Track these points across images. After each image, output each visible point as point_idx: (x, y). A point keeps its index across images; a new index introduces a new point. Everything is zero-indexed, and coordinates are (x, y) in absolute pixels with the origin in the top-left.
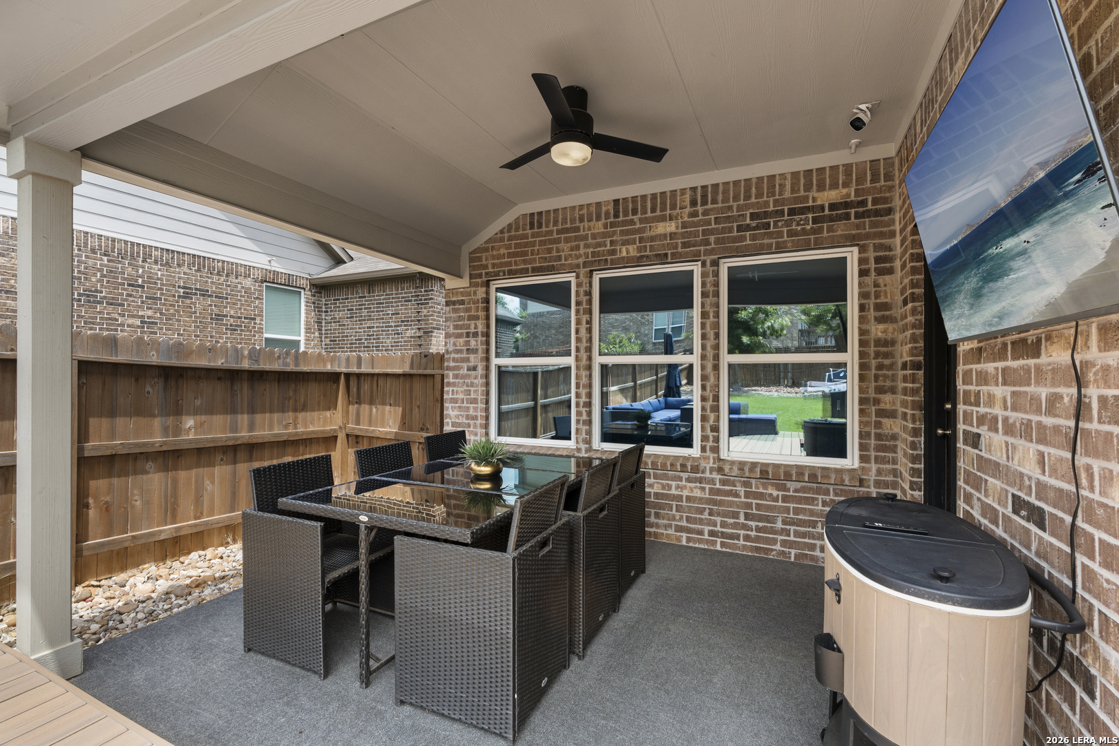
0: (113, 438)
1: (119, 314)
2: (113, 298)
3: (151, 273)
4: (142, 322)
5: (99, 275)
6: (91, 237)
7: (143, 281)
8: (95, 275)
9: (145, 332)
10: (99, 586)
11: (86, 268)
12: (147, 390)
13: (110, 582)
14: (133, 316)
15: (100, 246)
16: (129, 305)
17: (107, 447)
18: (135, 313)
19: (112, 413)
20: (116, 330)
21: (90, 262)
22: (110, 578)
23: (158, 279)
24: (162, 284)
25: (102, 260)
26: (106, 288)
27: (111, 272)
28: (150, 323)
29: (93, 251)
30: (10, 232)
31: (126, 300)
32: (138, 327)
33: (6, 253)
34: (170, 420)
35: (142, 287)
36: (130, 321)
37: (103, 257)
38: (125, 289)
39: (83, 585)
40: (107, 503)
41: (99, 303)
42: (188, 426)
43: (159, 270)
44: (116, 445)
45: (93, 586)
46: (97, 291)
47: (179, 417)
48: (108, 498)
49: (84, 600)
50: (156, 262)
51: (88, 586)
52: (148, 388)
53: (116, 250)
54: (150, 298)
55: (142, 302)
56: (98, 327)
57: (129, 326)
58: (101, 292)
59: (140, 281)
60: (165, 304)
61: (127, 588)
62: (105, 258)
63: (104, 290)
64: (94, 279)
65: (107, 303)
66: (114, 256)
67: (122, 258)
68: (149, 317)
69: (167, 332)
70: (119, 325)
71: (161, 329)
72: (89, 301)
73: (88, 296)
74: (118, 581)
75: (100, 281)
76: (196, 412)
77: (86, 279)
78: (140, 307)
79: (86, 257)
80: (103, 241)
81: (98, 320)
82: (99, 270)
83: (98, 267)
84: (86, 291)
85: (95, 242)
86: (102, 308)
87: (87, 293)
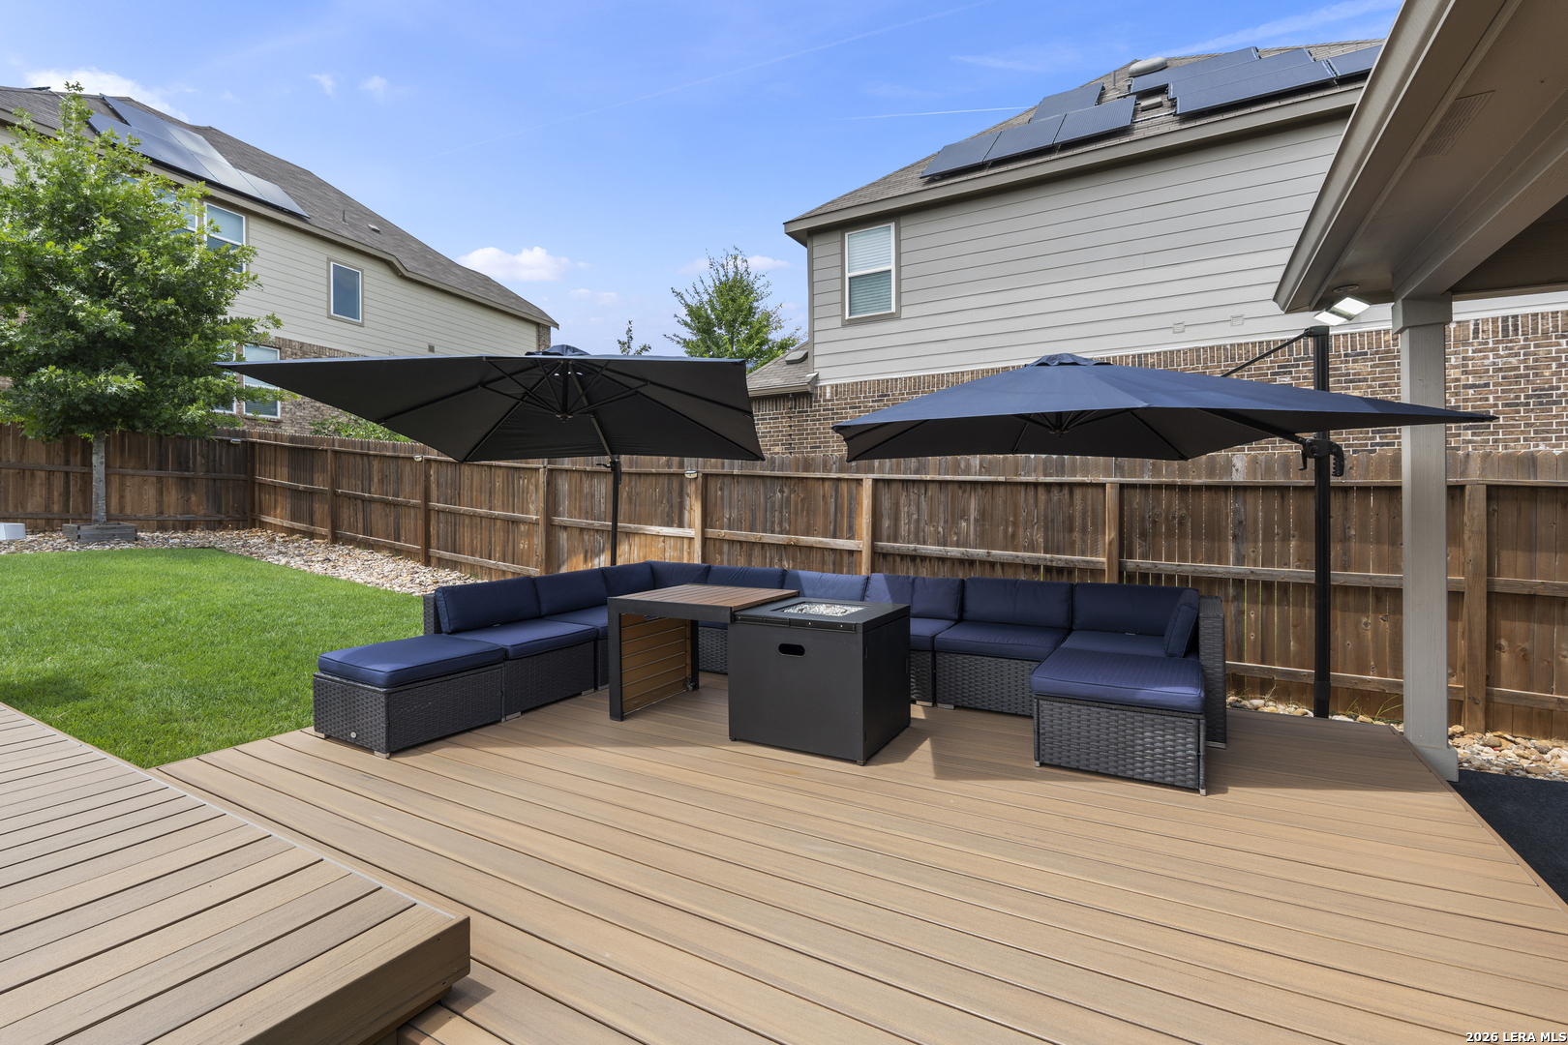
0: (1532, 575)
5: (1554, 365)
6: (1542, 319)
8: (1549, 367)
10: (1514, 742)
11: (1536, 361)
13: (1529, 744)
15: (1555, 327)
17: (1524, 585)
19: (1531, 546)
22: (1530, 739)
25: (1559, 344)
26: (1565, 380)
29: (1546, 336)
37: (1561, 341)
39: (1495, 734)
40: (1524, 650)
41: (1555, 403)
44: (1536, 584)
45: (1506, 738)
46: (1552, 388)
48: (1526, 645)
49: (1493, 747)
51: (1500, 737)
56: (1554, 436)
58: (1559, 388)
61: (1547, 756)
62: (1563, 342)
63: (1562, 384)
64: (1547, 373)
72: (1541, 403)
73: (1539, 396)
74: (1537, 745)
75: (1557, 373)
77: (1536, 375)
79: (1537, 346)
80: (1559, 319)
81: (1554, 427)
82: (1554, 359)
83: (1554, 355)
84: (1536, 391)
85: (1548, 324)
86: (1560, 409)
87: (1538, 393)
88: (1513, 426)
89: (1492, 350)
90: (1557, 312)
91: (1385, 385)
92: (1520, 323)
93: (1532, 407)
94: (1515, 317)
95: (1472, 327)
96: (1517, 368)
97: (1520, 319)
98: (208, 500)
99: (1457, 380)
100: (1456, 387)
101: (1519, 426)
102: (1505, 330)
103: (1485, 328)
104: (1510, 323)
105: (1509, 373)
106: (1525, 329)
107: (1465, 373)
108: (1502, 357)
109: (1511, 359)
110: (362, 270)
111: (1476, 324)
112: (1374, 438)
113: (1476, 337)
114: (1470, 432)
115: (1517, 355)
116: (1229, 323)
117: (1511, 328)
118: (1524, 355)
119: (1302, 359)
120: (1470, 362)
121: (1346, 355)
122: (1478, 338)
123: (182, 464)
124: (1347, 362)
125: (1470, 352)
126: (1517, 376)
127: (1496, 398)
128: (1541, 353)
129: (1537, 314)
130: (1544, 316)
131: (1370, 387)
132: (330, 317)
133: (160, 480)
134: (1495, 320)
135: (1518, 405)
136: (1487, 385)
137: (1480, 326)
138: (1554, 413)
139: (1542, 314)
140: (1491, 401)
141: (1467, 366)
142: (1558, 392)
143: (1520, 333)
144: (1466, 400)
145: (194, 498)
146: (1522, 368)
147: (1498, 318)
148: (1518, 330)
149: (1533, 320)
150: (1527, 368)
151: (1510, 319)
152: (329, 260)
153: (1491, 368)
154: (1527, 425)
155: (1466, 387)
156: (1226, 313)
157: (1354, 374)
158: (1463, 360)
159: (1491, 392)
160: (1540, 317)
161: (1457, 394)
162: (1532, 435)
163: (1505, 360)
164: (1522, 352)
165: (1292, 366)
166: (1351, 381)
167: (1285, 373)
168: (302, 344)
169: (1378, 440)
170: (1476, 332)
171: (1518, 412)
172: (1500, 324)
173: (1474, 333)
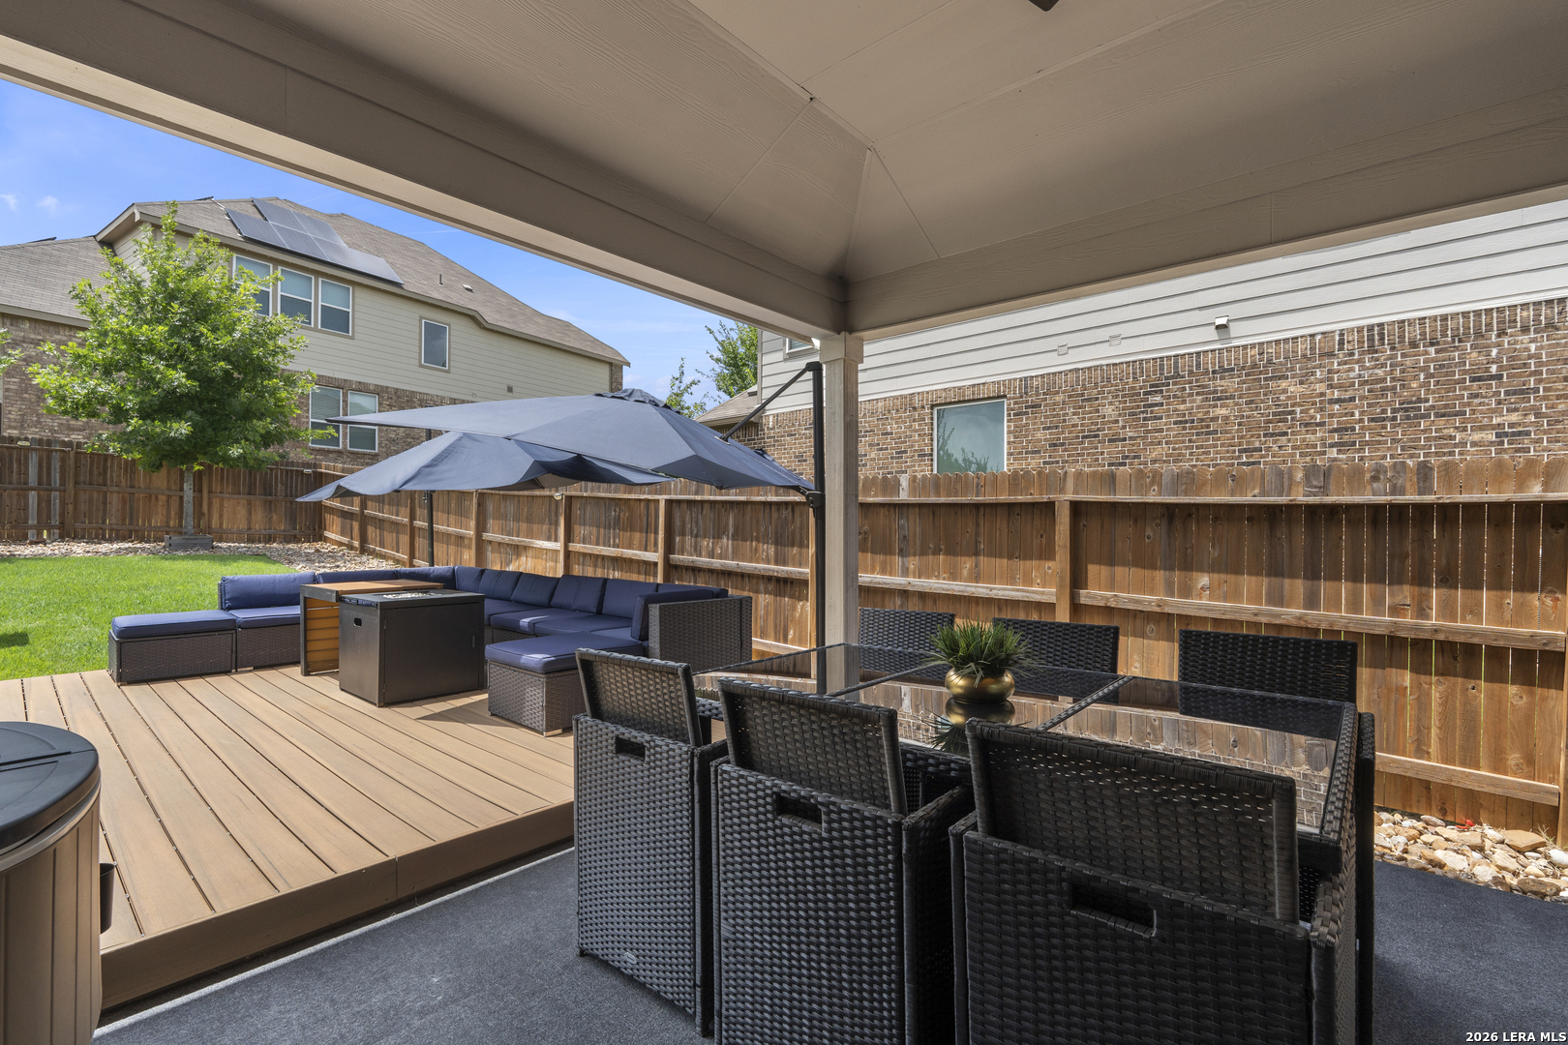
1: (1456, 428)
2: (1446, 406)
3: (1515, 350)
4: (1498, 435)
5: (1422, 376)
6: (1409, 326)
7: (1500, 368)
8: (1416, 378)
9: (1505, 451)
11: (1403, 371)
12: (1147, 533)
14: (1482, 428)
15: (1423, 334)
16: (1473, 412)
18: (1486, 421)
19: (1111, 561)
20: (1452, 453)
21: (1409, 361)
23: (1530, 357)
24: (1540, 364)
25: (1427, 353)
26: (1434, 392)
27: (1442, 366)
28: (1514, 434)
29: (1414, 344)
30: (1309, 352)
31: (1469, 404)
32: (1492, 443)
33: (1304, 379)
34: (1177, 576)
35: (1499, 377)
36: (1477, 437)
37: (1429, 349)
38: (1465, 389)
41: (1423, 416)
42: (1200, 586)
43: (1532, 341)
46: (1419, 400)
47: (1189, 574)
50: (1525, 330)
52: (1149, 532)
53: (1449, 332)
54: (1515, 393)
55: (1499, 403)
56: (1422, 453)
57: (1474, 444)
58: (1427, 400)
59: (1494, 369)
60: (1545, 398)
62: (1432, 350)
63: (1430, 397)
64: (1414, 385)
65: (1437, 415)
66: (1445, 343)
67: (1460, 341)
68: (1511, 425)
69: (1552, 446)
70: (1456, 445)
71: (1539, 441)
72: (1408, 418)
73: (1406, 410)
75: (1426, 384)
76: (1213, 568)
77: (1403, 386)
78: (1494, 411)
79: (1404, 355)
80: (1427, 325)
81: (1422, 443)
82: (1422, 369)
83: (1422, 364)
84: (1403, 404)
85: (1415, 331)
86: (1428, 423)
87: (1405, 406)
88: (1379, 443)
89: (1358, 362)
90: (1425, 318)
91: (1251, 402)
92: (1386, 331)
93: (1399, 421)
94: (1381, 325)
95: (1337, 338)
96: (1384, 380)
97: (1386, 327)
98: (286, 518)
99: (1322, 394)
100: (1321, 402)
101: (1386, 442)
102: (1371, 339)
103: (1350, 339)
104: (1376, 332)
105: (1375, 386)
106: (1392, 337)
107: (1331, 386)
108: (1368, 368)
109: (1377, 371)
110: (449, 325)
111: (1342, 335)
112: (1239, 457)
113: (1341, 349)
114: (1335, 450)
115: (1383, 365)
116: (1108, 344)
117: (1376, 337)
118: (1391, 366)
119: (1172, 377)
120: (1335, 376)
121: (1214, 372)
122: (1343, 349)
123: (267, 490)
124: (1214, 379)
125: (1336, 364)
126: (1383, 389)
127: (1362, 413)
128: (1408, 363)
129: (1403, 321)
130: (1411, 322)
131: (1237, 404)
132: (421, 366)
133: (249, 503)
134: (1360, 330)
135: (1384, 419)
136: (1352, 399)
137: (1345, 337)
138: (1422, 428)
139: (1409, 320)
140: (1357, 416)
141: (1332, 379)
142: (1426, 404)
143: (1386, 342)
144: (1331, 416)
145: (275, 517)
146: (1389, 379)
147: (1363, 327)
148: (1384, 338)
149: (1400, 328)
150: (1393, 379)
151: (1376, 328)
152: (421, 318)
153: (1357, 381)
154: (1394, 441)
155: (1332, 402)
156: (1104, 334)
157: (1222, 392)
158: (1329, 373)
159: (1357, 407)
160: (1406, 324)
161: (1322, 409)
162: (1399, 452)
163: (1371, 371)
164: (1389, 363)
165: (1163, 385)
166: (1219, 399)
167: (1156, 392)
168: (397, 390)
169: (1244, 460)
170: (1341, 343)
171: (1385, 427)
172: (1366, 334)
173: (1339, 344)
